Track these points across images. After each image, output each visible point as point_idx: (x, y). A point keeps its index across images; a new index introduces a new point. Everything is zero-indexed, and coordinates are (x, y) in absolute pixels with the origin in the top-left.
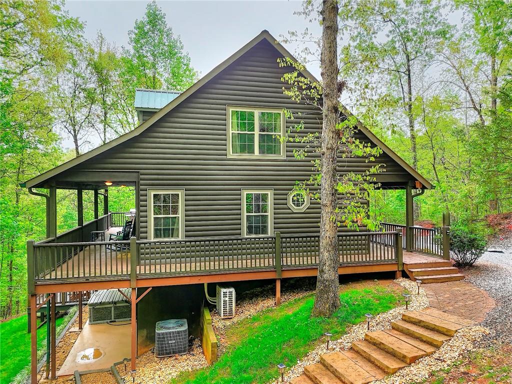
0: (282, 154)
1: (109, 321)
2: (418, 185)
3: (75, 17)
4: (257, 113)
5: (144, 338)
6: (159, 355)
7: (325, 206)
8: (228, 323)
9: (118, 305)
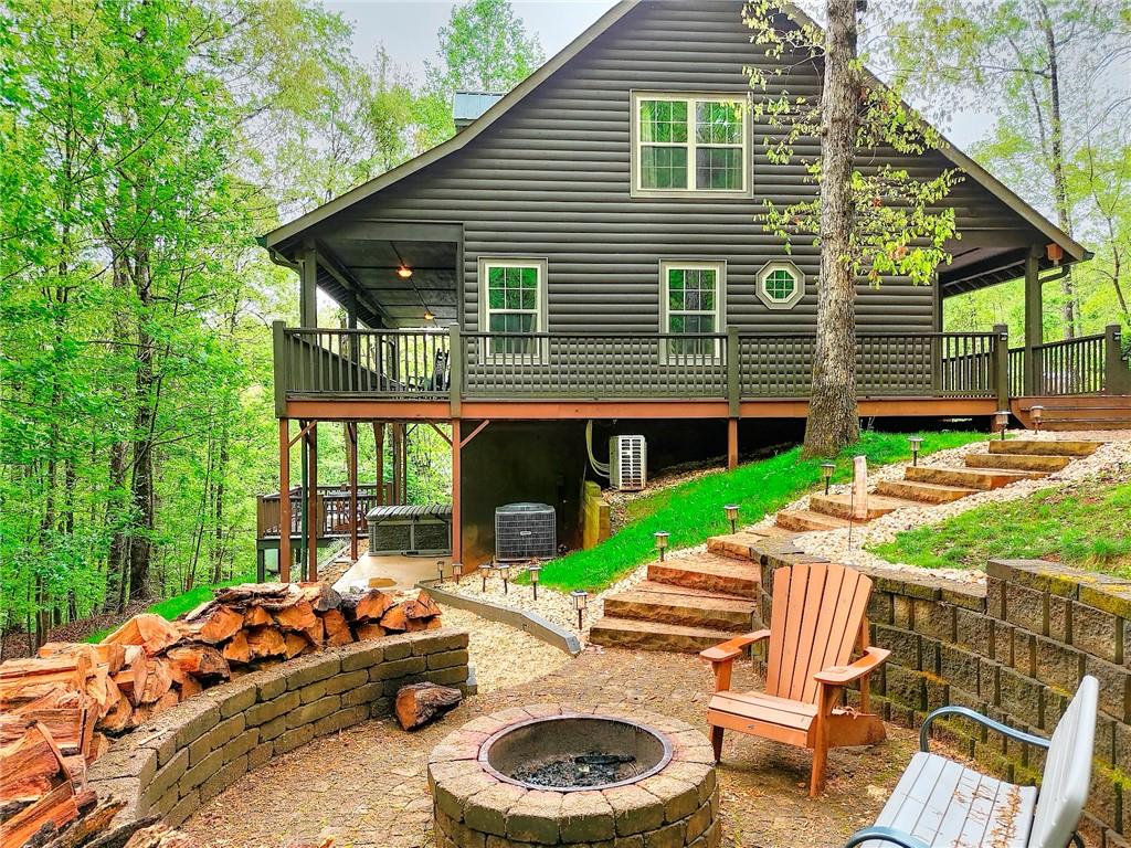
0: (744, 189)
1: (405, 552)
2: (1053, 255)
3: (335, 13)
4: (692, 103)
5: (474, 542)
6: (503, 555)
7: (828, 238)
8: (631, 497)
9: (422, 522)
